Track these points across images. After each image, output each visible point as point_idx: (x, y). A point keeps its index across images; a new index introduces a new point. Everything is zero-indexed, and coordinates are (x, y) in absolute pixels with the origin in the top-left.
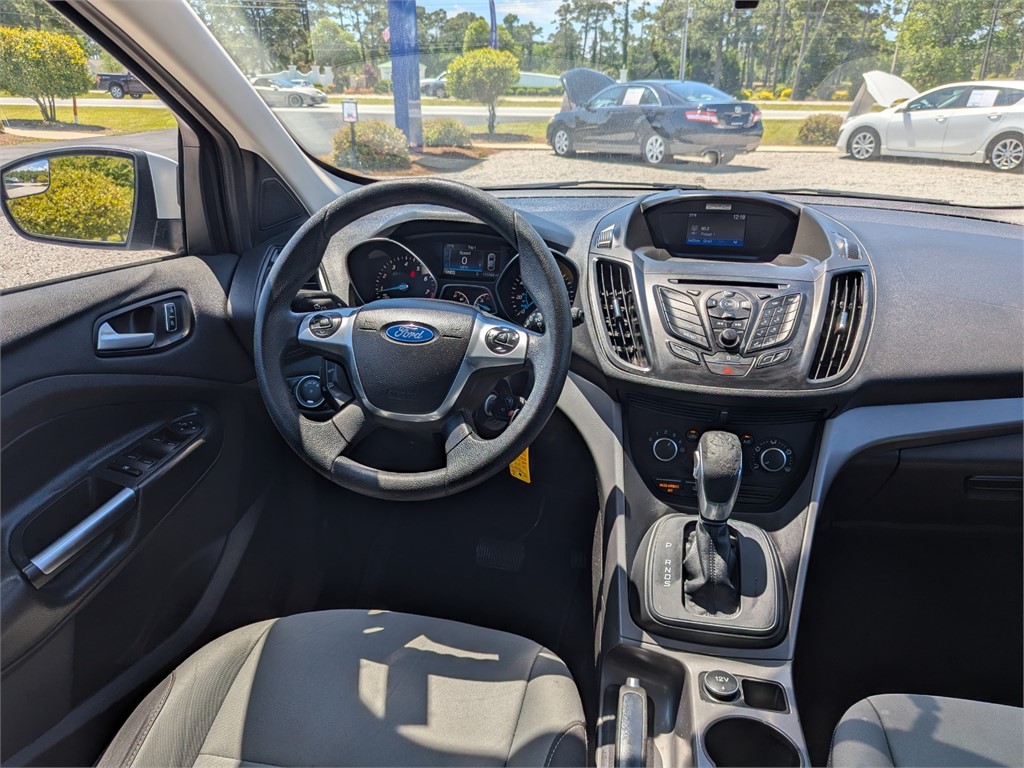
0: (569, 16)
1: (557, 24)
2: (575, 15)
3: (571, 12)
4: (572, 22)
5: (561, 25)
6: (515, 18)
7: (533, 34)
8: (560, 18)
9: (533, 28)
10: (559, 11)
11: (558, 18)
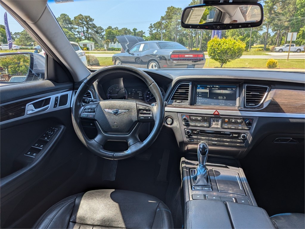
0: (152, 29)
1: (149, 31)
2: (154, 28)
3: (153, 28)
4: (153, 31)
5: (150, 31)
6: (136, 29)
7: (143, 34)
8: (150, 29)
9: (142, 32)
10: (149, 28)
11: (149, 29)
